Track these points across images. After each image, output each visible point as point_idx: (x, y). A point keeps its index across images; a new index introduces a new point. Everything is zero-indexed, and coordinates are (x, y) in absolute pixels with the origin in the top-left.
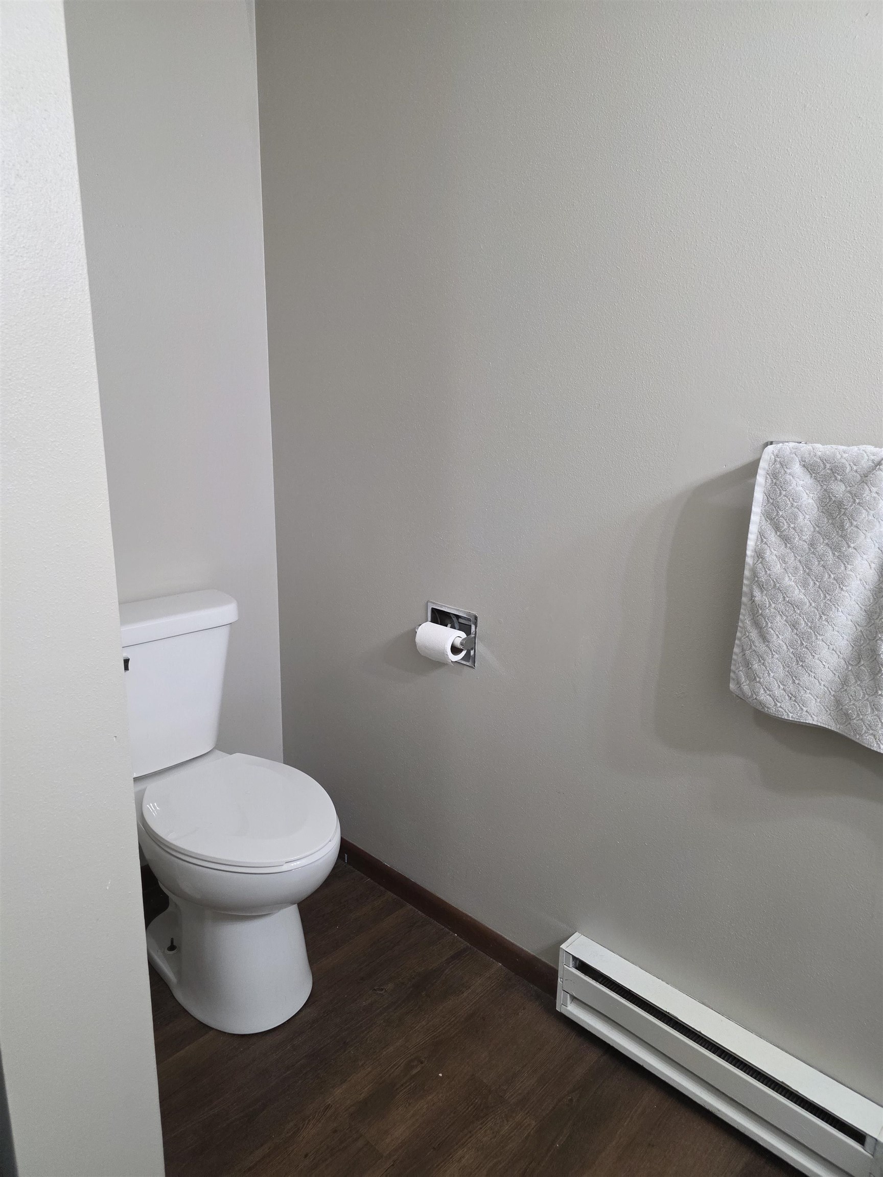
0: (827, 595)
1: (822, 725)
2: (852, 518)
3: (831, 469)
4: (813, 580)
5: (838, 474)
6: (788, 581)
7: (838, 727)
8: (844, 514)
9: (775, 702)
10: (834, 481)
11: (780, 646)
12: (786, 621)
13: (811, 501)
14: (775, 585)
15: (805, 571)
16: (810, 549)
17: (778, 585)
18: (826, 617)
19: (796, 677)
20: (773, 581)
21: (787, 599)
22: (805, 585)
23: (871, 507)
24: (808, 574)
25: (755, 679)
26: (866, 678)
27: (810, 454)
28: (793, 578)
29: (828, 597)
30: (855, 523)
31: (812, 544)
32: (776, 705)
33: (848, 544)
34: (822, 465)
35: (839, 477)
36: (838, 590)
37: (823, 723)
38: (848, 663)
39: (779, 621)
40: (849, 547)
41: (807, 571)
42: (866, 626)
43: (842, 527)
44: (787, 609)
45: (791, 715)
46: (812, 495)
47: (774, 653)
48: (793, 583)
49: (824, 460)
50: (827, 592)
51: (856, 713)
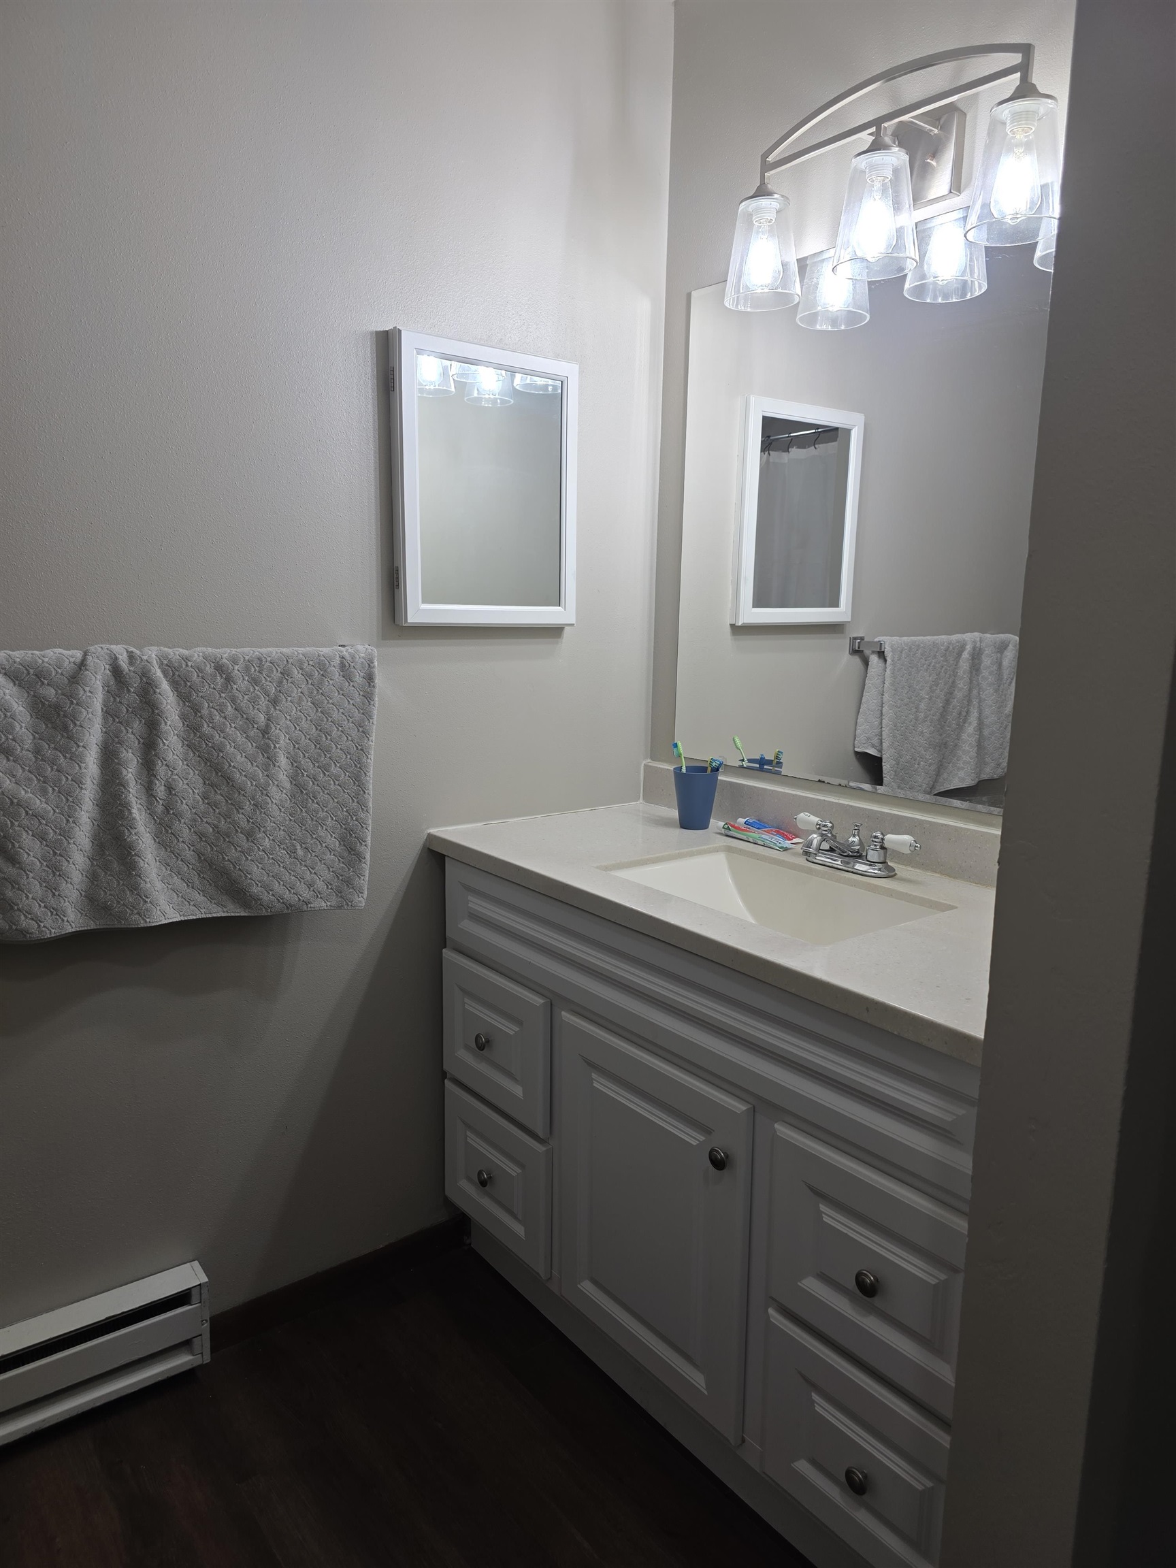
0: (69, 798)
1: (81, 929)
2: (74, 719)
3: (36, 675)
4: (51, 787)
5: (44, 679)
6: (25, 794)
7: (98, 924)
8: (65, 716)
9: (38, 924)
10: (41, 686)
11: (33, 864)
12: (33, 836)
13: (21, 708)
14: (12, 803)
15: (39, 780)
16: (36, 758)
17: (15, 801)
18: (72, 819)
19: (55, 889)
20: (9, 798)
21: (31, 812)
22: (44, 792)
23: (89, 705)
24: (44, 782)
25: (12, 908)
26: (115, 866)
27: (8, 661)
28: (29, 790)
29: (71, 799)
30: (78, 723)
31: (37, 751)
32: (39, 926)
33: (76, 743)
34: (25, 671)
35: (46, 682)
36: (78, 790)
37: (82, 927)
38: (91, 859)
39: (26, 839)
40: (78, 746)
41: (42, 779)
42: (101, 819)
43: (66, 728)
44: (32, 822)
45: (53, 931)
46: (21, 703)
47: (28, 873)
48: (31, 795)
49: (27, 666)
50: (68, 794)
51: (115, 902)
